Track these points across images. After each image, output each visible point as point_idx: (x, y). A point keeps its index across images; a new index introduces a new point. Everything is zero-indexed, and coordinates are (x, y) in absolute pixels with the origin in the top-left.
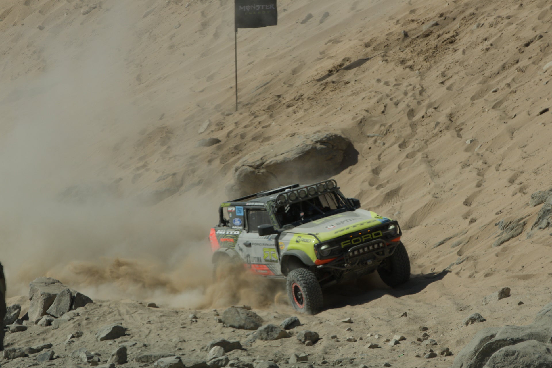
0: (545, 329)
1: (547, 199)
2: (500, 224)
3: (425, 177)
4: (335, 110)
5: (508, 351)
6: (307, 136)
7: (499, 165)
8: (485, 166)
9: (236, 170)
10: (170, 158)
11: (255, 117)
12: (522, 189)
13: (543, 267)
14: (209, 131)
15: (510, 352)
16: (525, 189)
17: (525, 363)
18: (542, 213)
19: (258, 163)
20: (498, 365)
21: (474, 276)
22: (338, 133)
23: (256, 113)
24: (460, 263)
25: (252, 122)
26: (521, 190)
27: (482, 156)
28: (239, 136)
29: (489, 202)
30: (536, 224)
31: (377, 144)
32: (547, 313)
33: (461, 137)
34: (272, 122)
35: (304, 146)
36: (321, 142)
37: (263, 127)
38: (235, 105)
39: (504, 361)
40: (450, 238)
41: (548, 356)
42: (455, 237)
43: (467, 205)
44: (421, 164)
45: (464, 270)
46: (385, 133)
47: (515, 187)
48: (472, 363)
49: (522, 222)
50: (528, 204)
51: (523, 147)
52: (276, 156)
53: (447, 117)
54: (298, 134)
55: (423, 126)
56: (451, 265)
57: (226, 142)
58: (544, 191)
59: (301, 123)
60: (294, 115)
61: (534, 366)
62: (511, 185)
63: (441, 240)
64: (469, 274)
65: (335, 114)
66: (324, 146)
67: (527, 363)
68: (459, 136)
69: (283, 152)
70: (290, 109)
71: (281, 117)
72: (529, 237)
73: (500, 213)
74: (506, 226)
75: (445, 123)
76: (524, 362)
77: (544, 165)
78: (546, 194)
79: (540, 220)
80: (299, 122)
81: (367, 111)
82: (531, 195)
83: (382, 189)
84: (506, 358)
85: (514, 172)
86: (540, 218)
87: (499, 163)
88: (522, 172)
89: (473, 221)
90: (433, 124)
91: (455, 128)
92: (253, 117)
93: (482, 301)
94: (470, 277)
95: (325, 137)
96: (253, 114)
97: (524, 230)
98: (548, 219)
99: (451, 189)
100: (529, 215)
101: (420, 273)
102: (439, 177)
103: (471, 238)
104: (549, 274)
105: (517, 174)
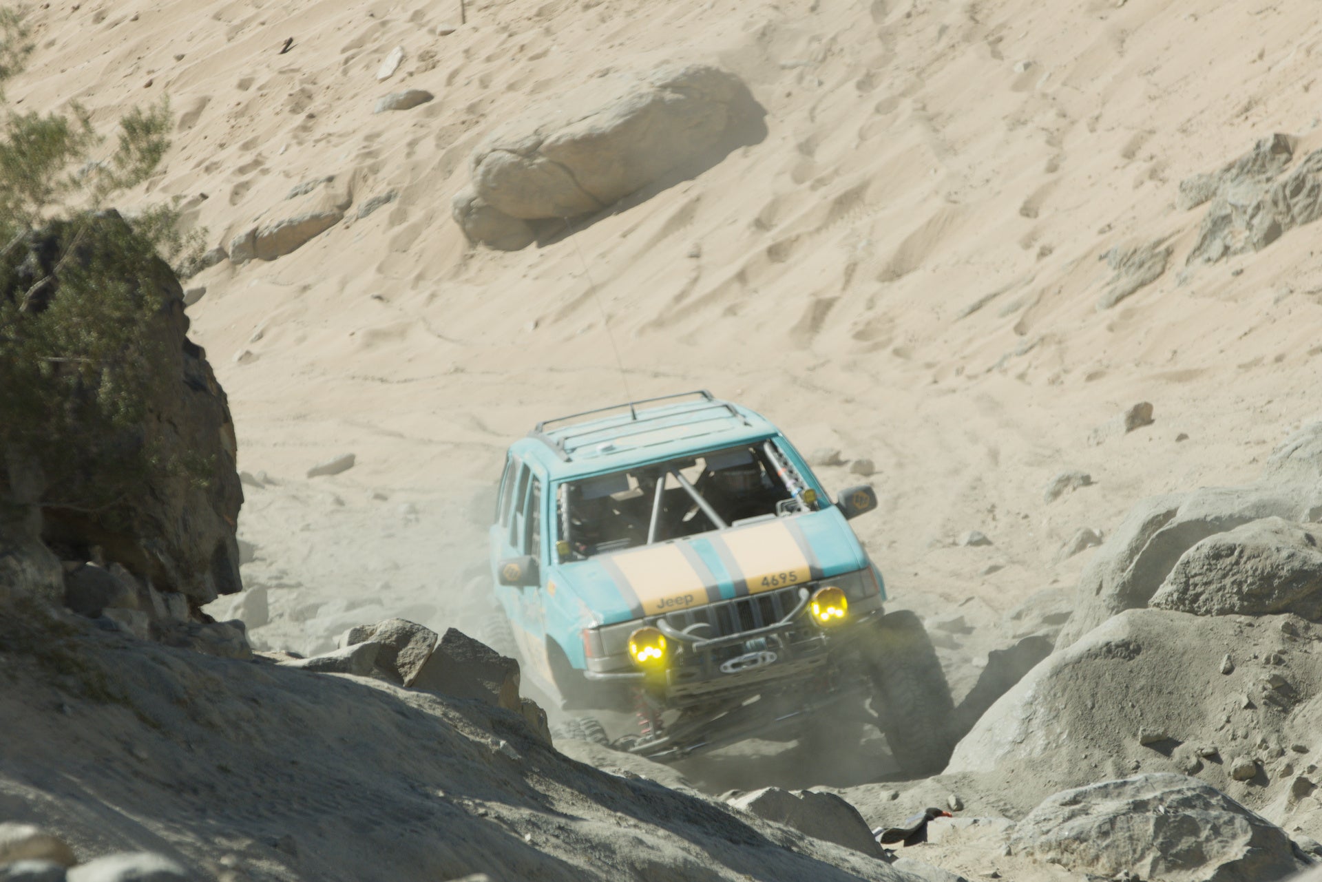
0: (1293, 491)
1: (1219, 192)
2: (1111, 256)
3: (922, 155)
4: (699, 10)
5: (1218, 546)
6: (638, 73)
7: (1097, 118)
8: (1063, 123)
9: (478, 162)
10: (317, 141)
11: (510, 36)
12: (1156, 171)
13: (1222, 351)
14: (401, 74)
15: (1223, 548)
16: (1163, 171)
17: (1259, 572)
18: (1209, 225)
19: (528, 143)
20: (1197, 579)
21: (1059, 380)
22: (713, 62)
23: (510, 27)
24: (1026, 352)
25: (504, 47)
26: (1153, 174)
27: (1054, 99)
28: (476, 83)
29: (1079, 207)
30: (1198, 249)
31: (805, 83)
32: (1295, 454)
33: (1002, 58)
34: (552, 46)
35: (634, 98)
36: (674, 86)
37: (532, 59)
38: (460, 9)
39: (1211, 571)
40: (995, 295)
41: (1311, 552)
42: (1007, 293)
43: (1028, 215)
44: (911, 126)
45: (1036, 368)
46: (820, 57)
47: (1139, 166)
48: (1126, 580)
49: (1162, 248)
50: (1173, 207)
51: (1149, 72)
52: (569, 124)
53: (966, 12)
54: (617, 71)
55: (909, 35)
56: (1005, 358)
57: (446, 97)
58: (1208, 172)
59: (621, 44)
60: (604, 26)
61: (1280, 577)
62: (1128, 164)
63: (974, 299)
64: (1048, 375)
65: (700, 19)
66: (680, 96)
67: (1263, 572)
68: (996, 55)
69: (587, 115)
70: (592, 13)
71: (571, 32)
72: (1183, 281)
73: (1107, 229)
74: (1125, 260)
75: (960, 26)
76: (1256, 569)
77: (1202, 112)
78: (1216, 179)
79: (1207, 243)
80: (617, 42)
81: (776, 8)
82: (1178, 183)
83: (822, 191)
84: (1213, 562)
85: (1134, 132)
86: (1204, 238)
87: (1096, 113)
88: (1152, 132)
89: (1044, 252)
90: (932, 31)
91: (986, 37)
92: (505, 35)
93: (1089, 438)
94: (1054, 381)
95: (684, 74)
96: (505, 29)
97: (1168, 266)
98: (1225, 238)
99: (988, 181)
100: (1179, 231)
101: (930, 379)
102: (956, 154)
103: (1043, 292)
104: (1240, 367)
105: (1142, 138)
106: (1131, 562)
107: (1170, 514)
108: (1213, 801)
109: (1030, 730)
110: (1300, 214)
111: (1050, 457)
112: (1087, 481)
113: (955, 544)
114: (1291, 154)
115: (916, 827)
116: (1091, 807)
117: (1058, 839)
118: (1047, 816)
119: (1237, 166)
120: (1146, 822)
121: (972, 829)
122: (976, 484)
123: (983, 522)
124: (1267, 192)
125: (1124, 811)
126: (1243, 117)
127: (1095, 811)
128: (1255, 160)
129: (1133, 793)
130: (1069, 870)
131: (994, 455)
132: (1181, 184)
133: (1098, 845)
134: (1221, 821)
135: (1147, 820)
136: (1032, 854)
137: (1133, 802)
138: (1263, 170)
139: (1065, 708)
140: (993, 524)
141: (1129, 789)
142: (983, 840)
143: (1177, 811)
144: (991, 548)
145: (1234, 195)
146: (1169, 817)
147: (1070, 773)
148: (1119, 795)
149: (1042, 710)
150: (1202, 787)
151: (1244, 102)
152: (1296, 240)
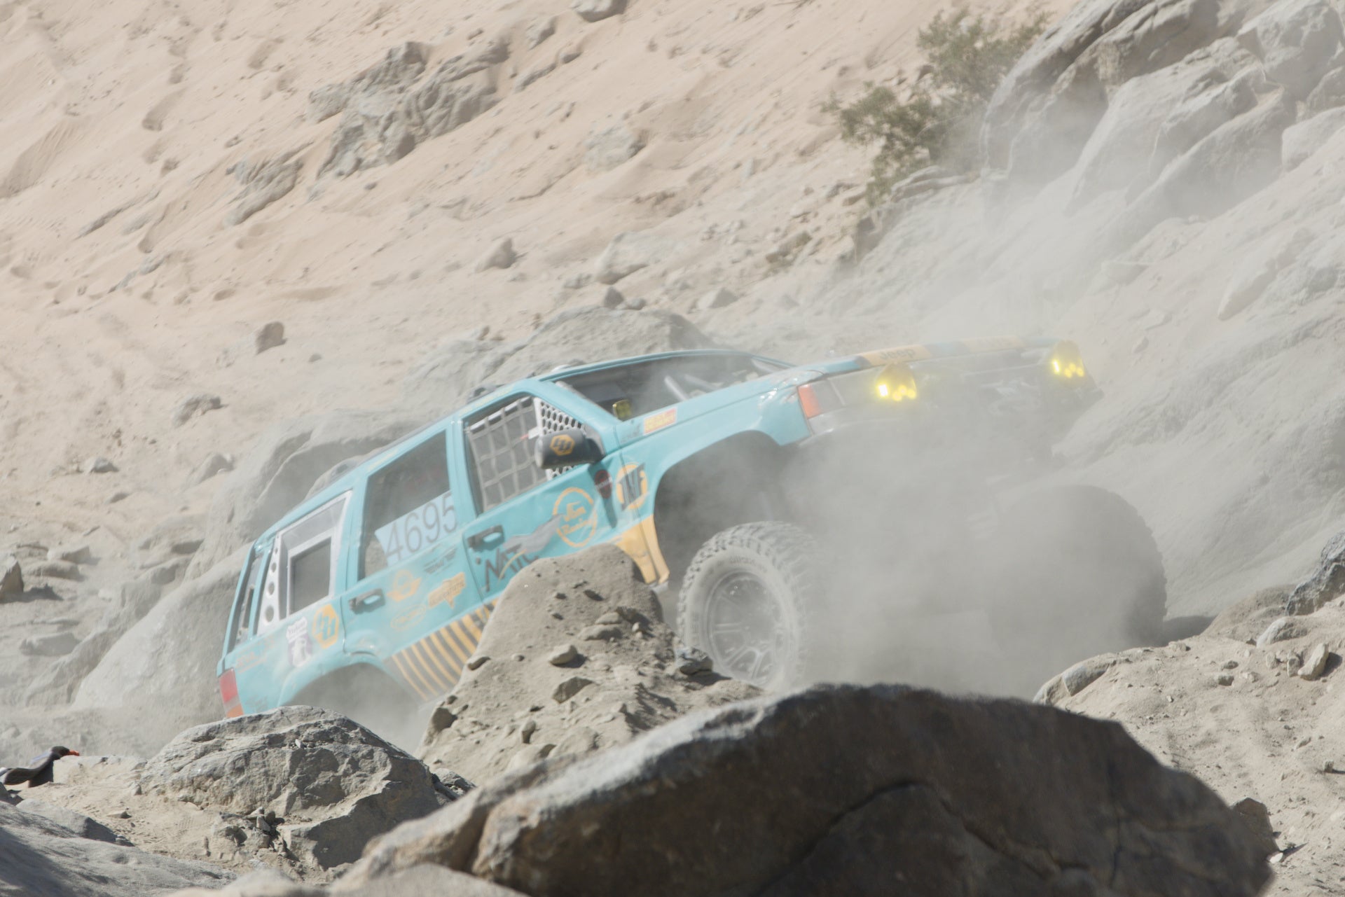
1: (351, 102)
2: (238, 169)
3: (40, 64)
7: (222, 26)
8: (187, 31)
12: (284, 81)
13: (355, 269)
16: (292, 81)
18: (340, 136)
21: (187, 300)
24: (151, 271)
26: (282, 84)
27: (177, 6)
29: (204, 119)
30: (329, 163)
32: (433, 374)
40: (118, 211)
42: (131, 209)
43: (151, 128)
44: (27, 35)
45: (162, 286)
47: (267, 77)
48: (259, 506)
49: (292, 161)
50: (302, 118)
56: (130, 277)
58: (339, 82)
62: (255, 74)
63: (97, 216)
64: (175, 294)
73: (234, 142)
74: (254, 174)
77: (331, 20)
78: (346, 90)
79: (338, 155)
82: (307, 94)
85: (261, 41)
86: (336, 150)
87: (221, 21)
88: (279, 41)
89: (169, 167)
93: (218, 360)
94: (179, 301)
97: (298, 180)
98: (356, 151)
99: (109, 92)
100: (308, 144)
101: (52, 299)
102: (74, 64)
103: (168, 207)
104: (375, 284)
105: (269, 47)
106: (264, 487)
107: (304, 437)
108: (352, 734)
109: (160, 664)
110: (435, 125)
111: (177, 379)
112: (216, 404)
113: (79, 471)
114: (424, 63)
115: (42, 766)
116: (224, 742)
117: (191, 776)
118: (179, 753)
119: (368, 76)
120: (282, 756)
121: (100, 768)
122: (101, 409)
123: (109, 448)
124: (400, 102)
125: (259, 746)
126: (373, 25)
127: (229, 747)
128: (387, 70)
129: (268, 727)
130: (202, 809)
131: (119, 379)
132: (311, 94)
133: (232, 782)
134: (360, 754)
135: (283, 755)
136: (163, 793)
137: (268, 737)
138: (397, 80)
139: (196, 639)
140: (119, 450)
141: (264, 723)
142: (113, 779)
143: (314, 746)
144: (117, 475)
145: (366, 106)
146: (306, 752)
147: (202, 708)
148: (254, 729)
149: (173, 643)
150: (339, 720)
151: (375, 10)
152: (430, 152)
